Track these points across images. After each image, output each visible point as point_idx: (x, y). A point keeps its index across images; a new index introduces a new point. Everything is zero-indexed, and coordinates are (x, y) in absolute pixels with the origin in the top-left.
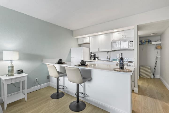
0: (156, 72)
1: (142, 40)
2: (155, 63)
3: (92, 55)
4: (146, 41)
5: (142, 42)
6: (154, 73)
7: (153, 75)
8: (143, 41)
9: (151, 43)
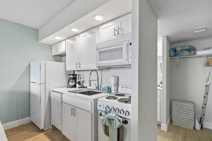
0: (206, 115)
1: (175, 48)
2: (204, 97)
3: (70, 76)
4: (185, 49)
5: (176, 51)
6: (201, 118)
7: (201, 122)
8: (178, 49)
9: (195, 54)
